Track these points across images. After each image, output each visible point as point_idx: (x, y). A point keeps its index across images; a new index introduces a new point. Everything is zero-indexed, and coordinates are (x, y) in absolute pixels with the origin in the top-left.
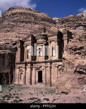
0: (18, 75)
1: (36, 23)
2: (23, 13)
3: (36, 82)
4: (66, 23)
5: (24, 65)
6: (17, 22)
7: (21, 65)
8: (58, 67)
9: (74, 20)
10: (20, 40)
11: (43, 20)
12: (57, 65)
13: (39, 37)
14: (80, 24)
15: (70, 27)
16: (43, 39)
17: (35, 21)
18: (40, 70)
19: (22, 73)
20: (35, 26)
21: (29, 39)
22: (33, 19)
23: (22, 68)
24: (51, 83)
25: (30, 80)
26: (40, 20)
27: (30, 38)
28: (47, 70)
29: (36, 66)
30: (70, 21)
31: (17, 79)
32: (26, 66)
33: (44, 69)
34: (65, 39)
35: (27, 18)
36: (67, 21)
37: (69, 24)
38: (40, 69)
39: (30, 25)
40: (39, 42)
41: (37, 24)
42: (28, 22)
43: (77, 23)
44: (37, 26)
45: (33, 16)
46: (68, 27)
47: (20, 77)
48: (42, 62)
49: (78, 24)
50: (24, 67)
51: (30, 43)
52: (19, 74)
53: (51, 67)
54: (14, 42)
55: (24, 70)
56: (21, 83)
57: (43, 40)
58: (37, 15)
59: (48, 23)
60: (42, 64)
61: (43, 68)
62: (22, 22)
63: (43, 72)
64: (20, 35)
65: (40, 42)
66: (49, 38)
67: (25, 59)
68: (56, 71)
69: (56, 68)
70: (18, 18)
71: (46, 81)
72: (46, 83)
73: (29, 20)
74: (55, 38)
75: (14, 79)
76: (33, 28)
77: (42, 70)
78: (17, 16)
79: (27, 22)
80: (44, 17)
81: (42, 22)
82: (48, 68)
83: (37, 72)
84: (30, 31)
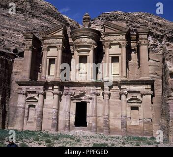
0: (21, 111)
1: (33, 16)
3: (69, 125)
5: (42, 87)
7: (32, 88)
8: (126, 96)
11: (48, 12)
12: (126, 91)
13: (85, 33)
17: (32, 11)
18: (81, 99)
19: (34, 106)
22: (29, 7)
23: (33, 95)
24: (109, 128)
25: (55, 121)
26: (43, 11)
28: (99, 100)
29: (73, 92)
31: (19, 119)
32: (44, 90)
33: (91, 99)
34: (143, 43)
38: (83, 98)
40: (81, 42)
41: (37, 17)
47: (26, 115)
48: (88, 84)
51: (59, 43)
52: (24, 108)
53: (109, 95)
55: (39, 98)
60: (87, 87)
63: (88, 104)
65: (83, 42)
67: (43, 74)
68: (124, 103)
71: (96, 122)
72: (96, 127)
75: (7, 118)
76: (28, 22)
77: (87, 101)
80: (49, 8)
81: (45, 16)
82: (100, 96)
83: (75, 104)
84: (23, 27)
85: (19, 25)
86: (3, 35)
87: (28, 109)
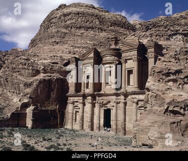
0: (70, 115)
1: (102, 30)
2: (81, 14)
3: (99, 127)
4: (154, 29)
5: (81, 98)
6: (71, 28)
7: (76, 99)
8: (137, 104)
9: (168, 25)
10: (75, 57)
11: (114, 24)
12: (136, 100)
13: (107, 52)
14: (177, 31)
15: (159, 36)
16: (113, 55)
17: (101, 26)
18: (107, 107)
19: (78, 112)
20: (101, 34)
21: (90, 56)
22: (98, 23)
23: (77, 104)
24: (125, 130)
25: (90, 124)
26: (110, 24)
27: (92, 55)
28: (119, 107)
29: (102, 101)
30: (159, 26)
31: (70, 121)
32: (83, 100)
34: (150, 56)
35: (88, 21)
36: (155, 25)
37: (158, 31)
38: (108, 105)
39: (92, 32)
40: (106, 60)
41: (105, 30)
42: (89, 28)
43: (172, 29)
44: (103, 34)
45: (98, 19)
46: (157, 36)
47: (74, 118)
48: (111, 95)
49: (173, 31)
50: (81, 101)
51: (91, 63)
52: (73, 113)
53: (125, 104)
54: (65, 62)
55: (80, 106)
56: (77, 127)
57: (113, 57)
58: (103, 17)
59: (122, 30)
60: (111, 97)
61: (112, 104)
62: (80, 28)
63: (111, 110)
64: (75, 50)
65: (108, 60)
66: (123, 55)
67: (82, 88)
68: (134, 110)
69: (134, 104)
70: (72, 21)
71: (117, 125)
72: (117, 129)
73: (91, 25)
74: (134, 55)
76: (96, 37)
77: (111, 108)
78: (71, 19)
79: (87, 28)
80: (116, 19)
82: (120, 104)
83: (103, 111)
84: (92, 43)
85: (88, 42)
86: (74, 54)
87: (76, 114)
